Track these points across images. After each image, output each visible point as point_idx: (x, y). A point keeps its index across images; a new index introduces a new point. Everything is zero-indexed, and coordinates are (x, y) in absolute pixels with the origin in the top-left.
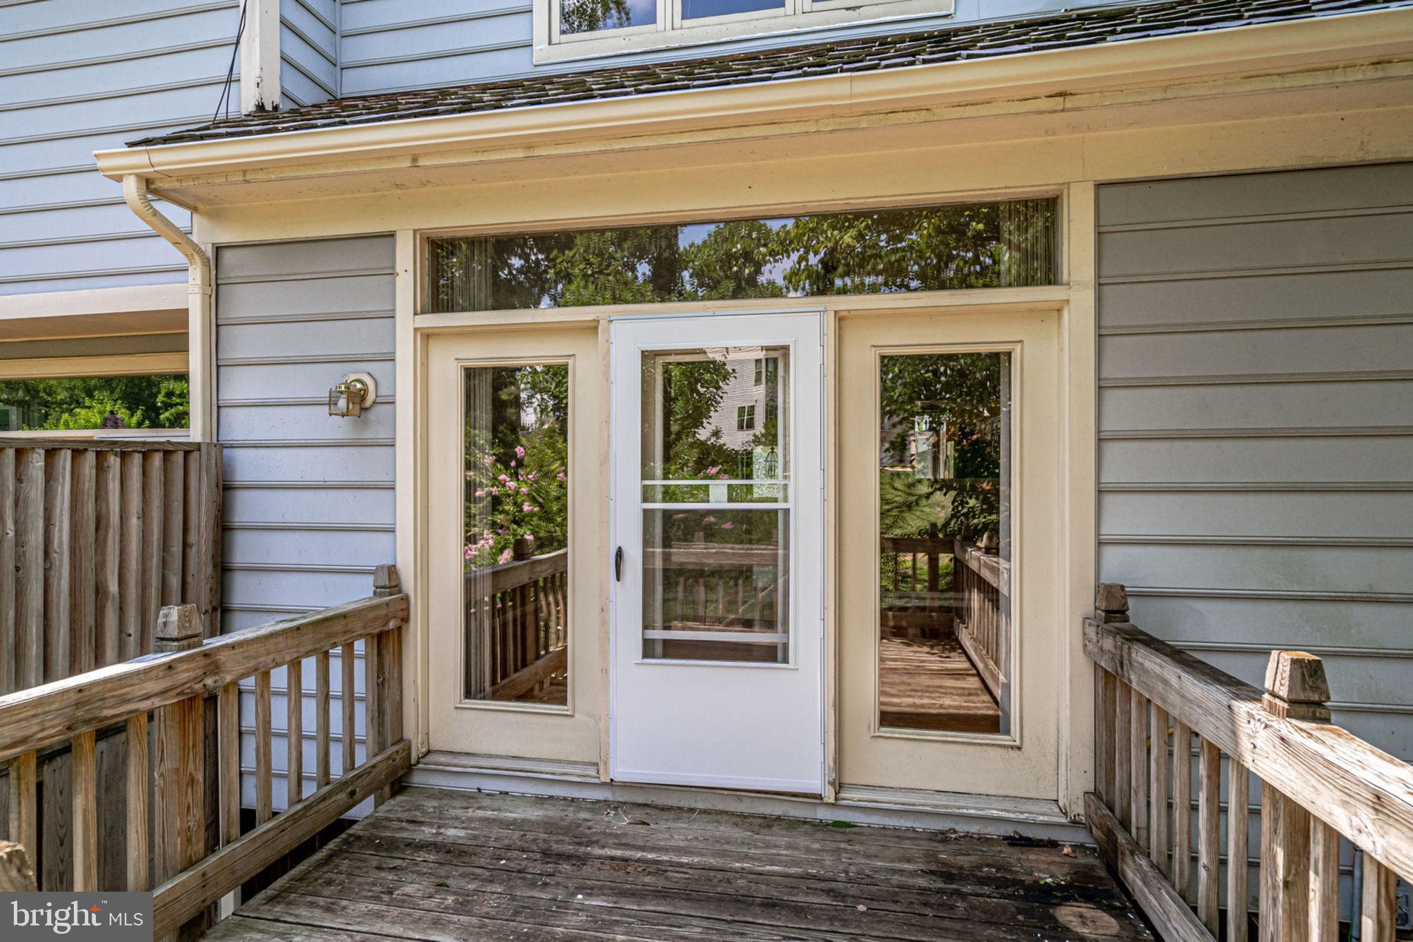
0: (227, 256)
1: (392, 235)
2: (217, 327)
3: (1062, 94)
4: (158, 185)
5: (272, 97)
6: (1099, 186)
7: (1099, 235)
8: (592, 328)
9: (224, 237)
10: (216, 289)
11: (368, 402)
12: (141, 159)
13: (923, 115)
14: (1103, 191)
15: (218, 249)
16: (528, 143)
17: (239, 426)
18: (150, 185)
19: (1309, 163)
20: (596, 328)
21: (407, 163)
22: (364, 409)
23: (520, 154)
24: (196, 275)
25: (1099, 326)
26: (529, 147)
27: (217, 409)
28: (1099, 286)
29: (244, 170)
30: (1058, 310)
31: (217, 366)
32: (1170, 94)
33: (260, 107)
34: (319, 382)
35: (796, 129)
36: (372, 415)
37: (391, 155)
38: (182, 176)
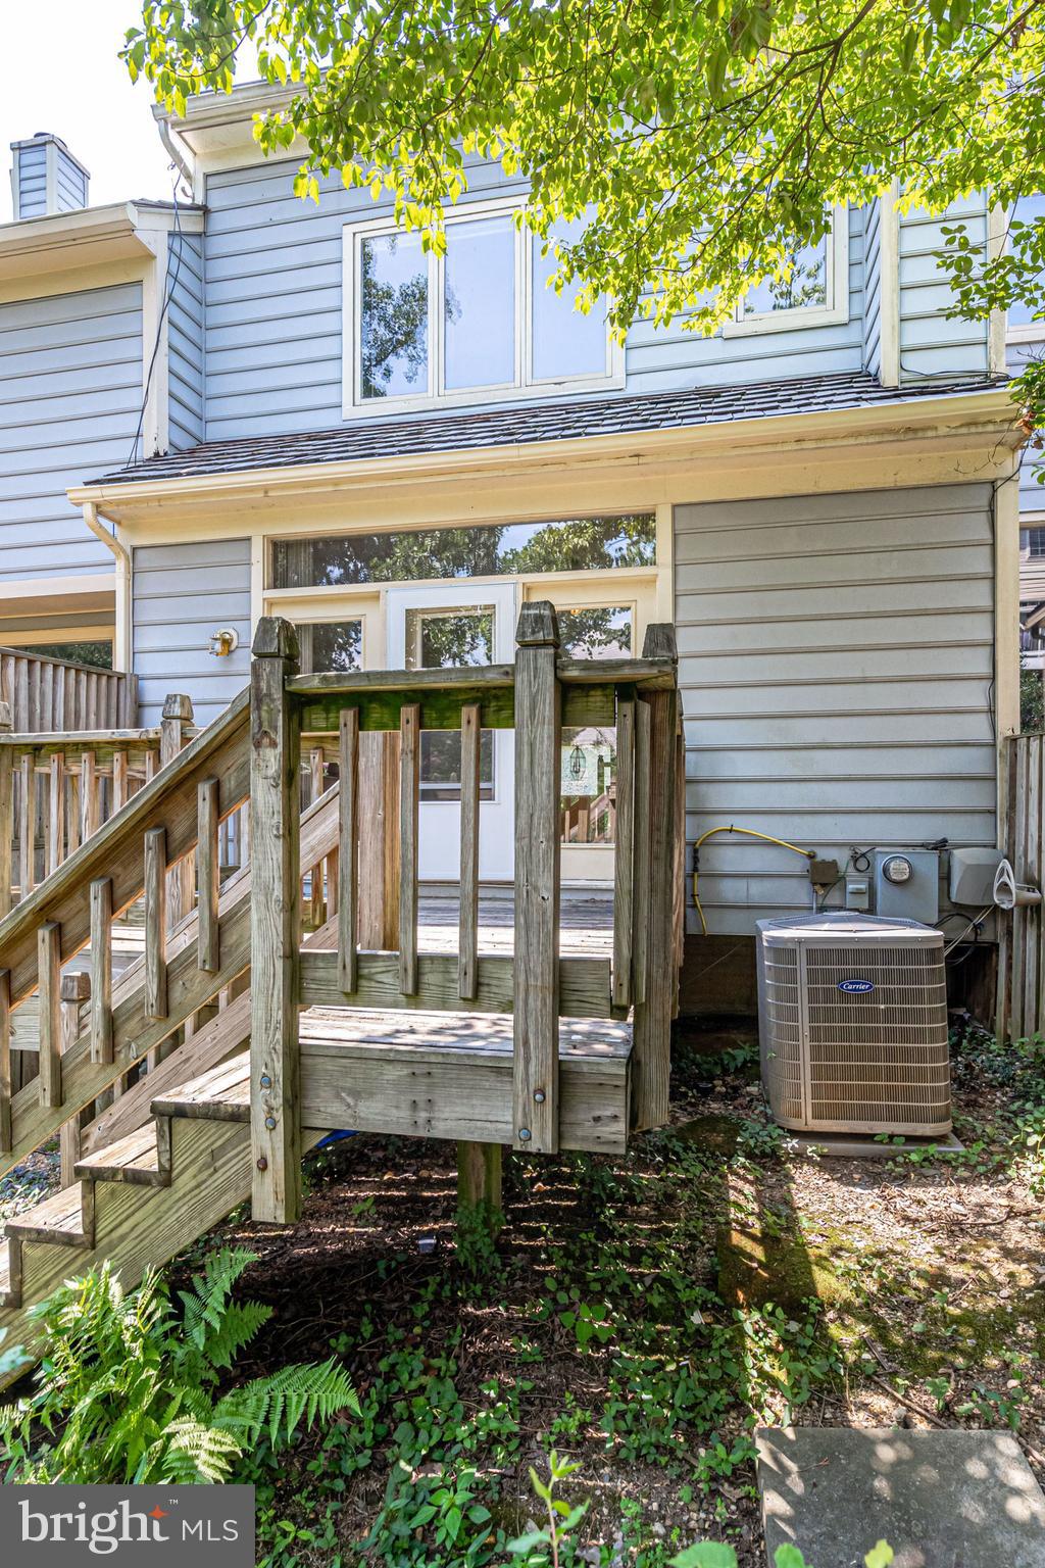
0: (140, 554)
1: (249, 539)
2: (133, 601)
3: (638, 456)
4: (104, 508)
5: (164, 447)
6: (674, 507)
7: (675, 536)
8: (376, 597)
9: (138, 542)
10: (133, 574)
11: (233, 647)
12: (96, 492)
13: (562, 467)
14: (677, 510)
15: (134, 549)
16: (336, 482)
17: (147, 665)
18: (99, 509)
19: (787, 493)
20: (378, 598)
21: (261, 495)
22: (230, 652)
23: (330, 489)
24: (121, 566)
25: (675, 589)
26: (336, 485)
27: (133, 654)
28: (675, 566)
29: (159, 499)
30: (652, 581)
31: (134, 626)
32: (695, 456)
33: (157, 454)
34: (201, 635)
35: (496, 473)
36: (235, 656)
37: (251, 490)
38: (119, 503)
